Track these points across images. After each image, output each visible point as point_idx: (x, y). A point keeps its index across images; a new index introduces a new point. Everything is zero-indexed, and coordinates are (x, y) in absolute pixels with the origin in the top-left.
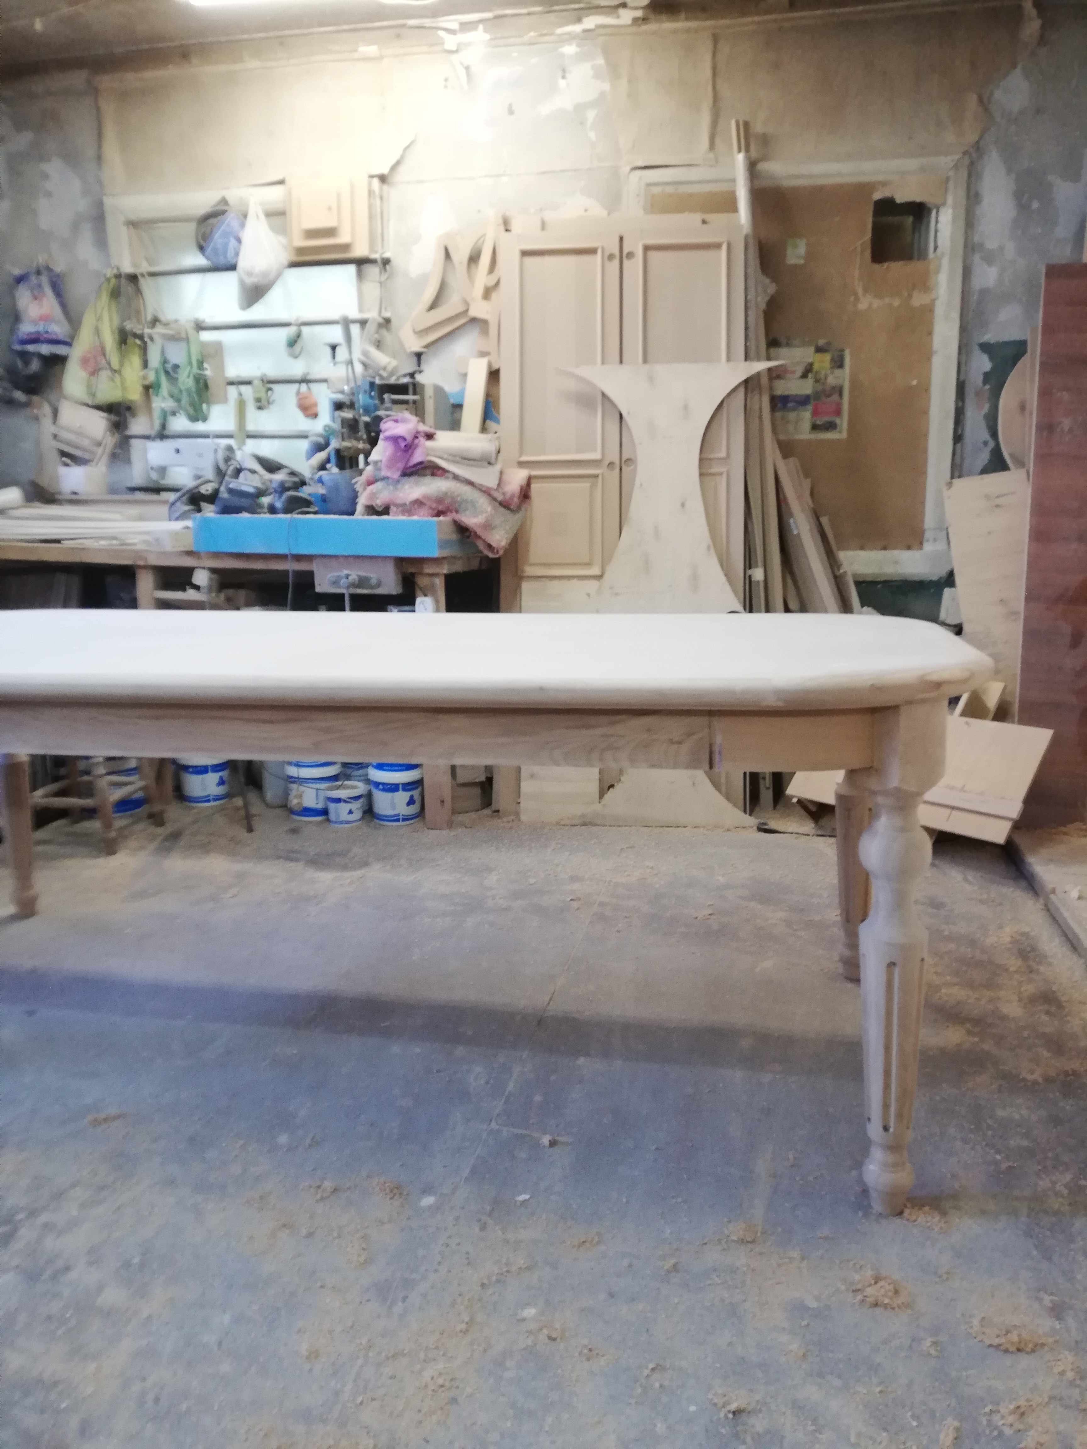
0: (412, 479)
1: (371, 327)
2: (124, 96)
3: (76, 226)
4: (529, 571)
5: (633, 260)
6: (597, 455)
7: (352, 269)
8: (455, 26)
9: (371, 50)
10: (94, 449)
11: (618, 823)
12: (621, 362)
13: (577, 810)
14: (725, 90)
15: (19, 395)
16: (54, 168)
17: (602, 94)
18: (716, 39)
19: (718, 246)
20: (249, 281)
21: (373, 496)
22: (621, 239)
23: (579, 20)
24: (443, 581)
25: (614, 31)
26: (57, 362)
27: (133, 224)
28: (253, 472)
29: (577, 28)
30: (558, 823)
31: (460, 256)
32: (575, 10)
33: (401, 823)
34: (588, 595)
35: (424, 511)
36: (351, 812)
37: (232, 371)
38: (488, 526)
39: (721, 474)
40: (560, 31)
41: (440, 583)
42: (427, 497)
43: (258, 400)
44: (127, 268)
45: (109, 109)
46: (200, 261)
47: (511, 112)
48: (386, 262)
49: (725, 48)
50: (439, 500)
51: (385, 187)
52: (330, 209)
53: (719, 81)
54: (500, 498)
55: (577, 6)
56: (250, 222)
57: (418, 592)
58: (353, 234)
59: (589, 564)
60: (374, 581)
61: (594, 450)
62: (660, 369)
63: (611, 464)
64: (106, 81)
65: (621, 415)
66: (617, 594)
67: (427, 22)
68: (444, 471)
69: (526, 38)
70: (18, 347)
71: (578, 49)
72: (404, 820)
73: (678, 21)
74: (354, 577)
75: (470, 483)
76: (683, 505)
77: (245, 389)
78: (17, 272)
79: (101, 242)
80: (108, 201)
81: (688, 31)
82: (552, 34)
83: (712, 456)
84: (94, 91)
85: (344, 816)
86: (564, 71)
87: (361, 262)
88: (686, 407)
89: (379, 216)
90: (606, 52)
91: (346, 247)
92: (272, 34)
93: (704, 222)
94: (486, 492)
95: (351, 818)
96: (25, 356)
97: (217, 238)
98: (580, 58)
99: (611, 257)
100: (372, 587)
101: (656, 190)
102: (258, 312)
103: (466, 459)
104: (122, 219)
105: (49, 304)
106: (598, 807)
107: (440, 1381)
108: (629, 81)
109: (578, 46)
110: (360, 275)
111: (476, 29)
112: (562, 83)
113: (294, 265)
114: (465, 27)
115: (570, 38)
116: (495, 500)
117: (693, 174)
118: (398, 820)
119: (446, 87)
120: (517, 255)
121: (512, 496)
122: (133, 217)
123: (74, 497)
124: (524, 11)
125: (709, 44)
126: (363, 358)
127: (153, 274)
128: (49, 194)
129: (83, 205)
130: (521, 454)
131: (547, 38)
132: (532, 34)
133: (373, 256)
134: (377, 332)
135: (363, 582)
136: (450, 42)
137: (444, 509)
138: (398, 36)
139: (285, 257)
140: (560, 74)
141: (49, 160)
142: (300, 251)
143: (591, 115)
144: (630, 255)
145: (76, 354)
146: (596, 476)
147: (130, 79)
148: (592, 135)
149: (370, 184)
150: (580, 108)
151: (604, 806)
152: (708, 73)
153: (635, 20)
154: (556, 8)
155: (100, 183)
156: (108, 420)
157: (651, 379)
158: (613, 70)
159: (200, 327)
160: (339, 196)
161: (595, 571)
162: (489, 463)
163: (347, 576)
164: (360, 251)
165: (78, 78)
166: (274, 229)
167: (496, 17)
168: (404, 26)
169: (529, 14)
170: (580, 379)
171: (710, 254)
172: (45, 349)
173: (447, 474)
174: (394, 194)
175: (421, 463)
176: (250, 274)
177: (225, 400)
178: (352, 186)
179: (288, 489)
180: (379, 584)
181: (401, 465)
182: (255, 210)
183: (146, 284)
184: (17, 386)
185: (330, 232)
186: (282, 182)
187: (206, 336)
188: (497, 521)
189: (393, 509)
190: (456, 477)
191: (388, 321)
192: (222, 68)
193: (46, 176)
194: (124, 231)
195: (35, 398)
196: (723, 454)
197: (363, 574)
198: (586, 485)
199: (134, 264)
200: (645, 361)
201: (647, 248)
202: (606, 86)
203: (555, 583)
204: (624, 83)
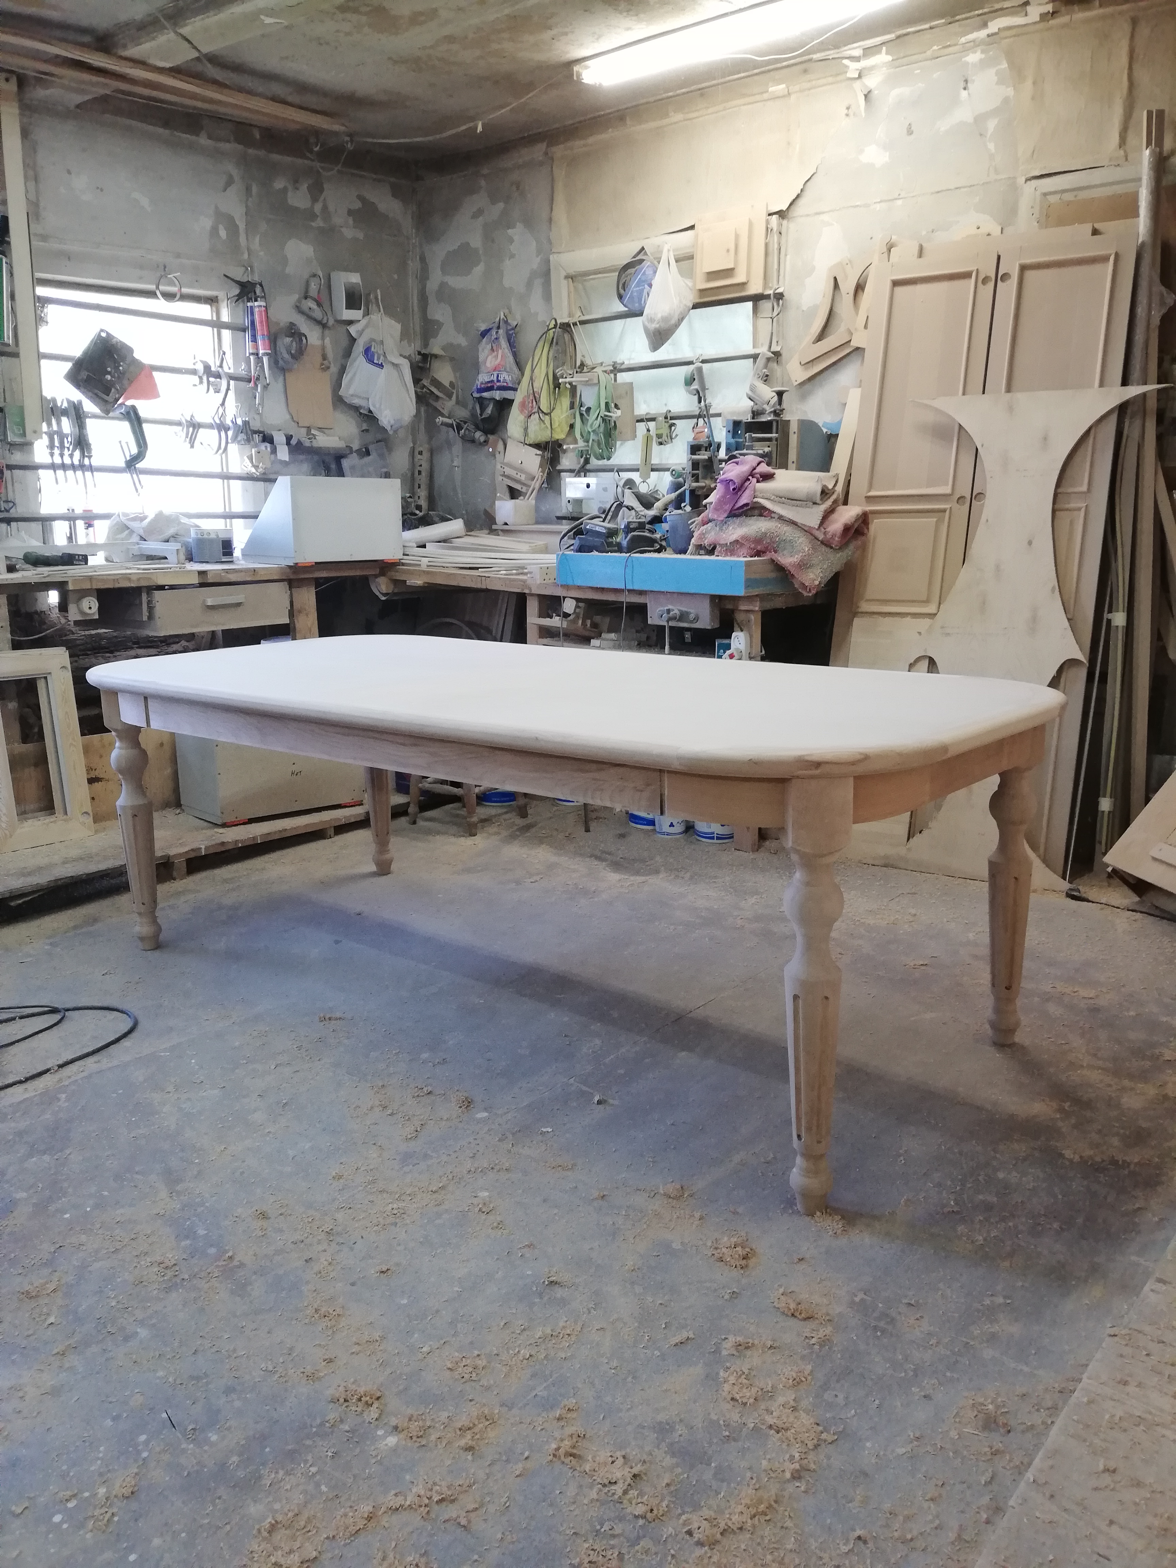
0: (737, 520)
1: (761, 361)
2: (573, 162)
3: (529, 284)
4: (865, 607)
5: (1008, 282)
6: (947, 490)
7: (750, 304)
8: (857, 53)
9: (779, 88)
10: (529, 482)
11: (921, 869)
12: (984, 393)
13: (883, 850)
14: (1143, 76)
15: (478, 435)
16: (517, 232)
17: (1006, 100)
18: (1134, 22)
19: (1105, 259)
20: (653, 326)
21: (702, 536)
22: (999, 257)
23: (985, 25)
24: (760, 617)
25: (1019, 31)
26: (505, 405)
27: (571, 277)
28: (630, 508)
29: (982, 34)
30: (860, 862)
31: (848, 286)
32: (979, 15)
33: (715, 841)
34: (920, 633)
35: (744, 551)
36: (672, 825)
37: (641, 409)
38: (803, 565)
39: (1079, 509)
40: (963, 40)
41: (755, 620)
42: (746, 538)
43: (659, 436)
44: (563, 319)
45: (560, 173)
46: (622, 308)
47: (910, 132)
48: (779, 297)
49: (1144, 31)
50: (758, 540)
51: (785, 222)
52: (728, 251)
53: (1135, 67)
54: (821, 537)
55: (980, 12)
56: (662, 268)
57: (736, 627)
58: (748, 274)
59: (927, 601)
60: (692, 616)
61: (947, 484)
62: (1020, 397)
63: (961, 499)
64: (558, 151)
65: (977, 449)
66: (948, 634)
67: (832, 54)
68: (771, 512)
69: (929, 53)
70: (476, 395)
71: (983, 56)
72: (718, 838)
73: (1089, 9)
74: (676, 612)
75: (794, 523)
76: (1030, 543)
77: (652, 425)
78: (483, 327)
79: (547, 296)
80: (552, 258)
81: (1103, 17)
82: (955, 45)
83: (1070, 490)
84: (549, 159)
85: (666, 828)
86: (966, 81)
87: (756, 299)
88: (1045, 439)
89: (776, 252)
90: (1010, 55)
91: (743, 285)
92: (693, 88)
93: (1095, 232)
94: (807, 531)
95: (671, 830)
96: (481, 401)
97: (633, 286)
98: (983, 65)
99: (985, 280)
100: (691, 622)
101: (1053, 199)
102: (665, 353)
103: (791, 499)
104: (563, 274)
105: (504, 354)
106: (902, 851)
107: (395, 1212)
108: (1034, 83)
109: (982, 52)
110: (755, 310)
111: (880, 52)
112: (964, 94)
113: (696, 306)
114: (869, 52)
115: (976, 44)
116: (816, 538)
117: (1095, 177)
118: (713, 838)
119: (847, 115)
120: (888, 285)
121: (834, 535)
122: (571, 271)
123: (506, 527)
124: (927, 26)
125: (1127, 28)
126: (750, 393)
127: (583, 323)
128: (512, 256)
129: (536, 263)
130: (869, 491)
131: (951, 49)
132: (935, 48)
133: (767, 292)
134: (766, 367)
135: (683, 616)
136: (853, 68)
137: (763, 549)
138: (805, 71)
139: (691, 298)
140: (962, 85)
141: (514, 227)
142: (702, 292)
143: (992, 125)
144: (1006, 277)
145: (518, 397)
146: (944, 511)
147: (578, 146)
148: (991, 146)
149: (768, 222)
150: (980, 119)
151: (909, 850)
152: (1124, 60)
153: (1044, 17)
154: (958, 17)
155: (550, 242)
156: (543, 457)
157: (1011, 409)
158: (1017, 72)
159: (616, 369)
160: (737, 237)
161: (931, 609)
162: (815, 503)
163: (669, 611)
164: (755, 288)
165: (538, 151)
166: (681, 272)
167: (898, 37)
168: (810, 60)
169: (931, 28)
170: (937, 411)
171: (1098, 267)
172: (498, 395)
173: (773, 515)
174: (791, 227)
175: (746, 505)
176: (651, 320)
177: (634, 437)
178: (751, 224)
179: (634, 530)
180: (697, 619)
181: (728, 507)
182: (668, 255)
183: (579, 333)
184: (478, 428)
185: (728, 272)
186: (692, 227)
187: (623, 377)
188: (815, 561)
189: (718, 548)
190: (781, 518)
191: (777, 354)
192: (652, 125)
193: (511, 240)
194: (564, 283)
195: (491, 438)
196: (1084, 488)
197: (684, 609)
198: (933, 520)
199: (570, 315)
200: (1009, 389)
201: (1023, 268)
202: (1010, 92)
203: (888, 620)
204: (1029, 84)
